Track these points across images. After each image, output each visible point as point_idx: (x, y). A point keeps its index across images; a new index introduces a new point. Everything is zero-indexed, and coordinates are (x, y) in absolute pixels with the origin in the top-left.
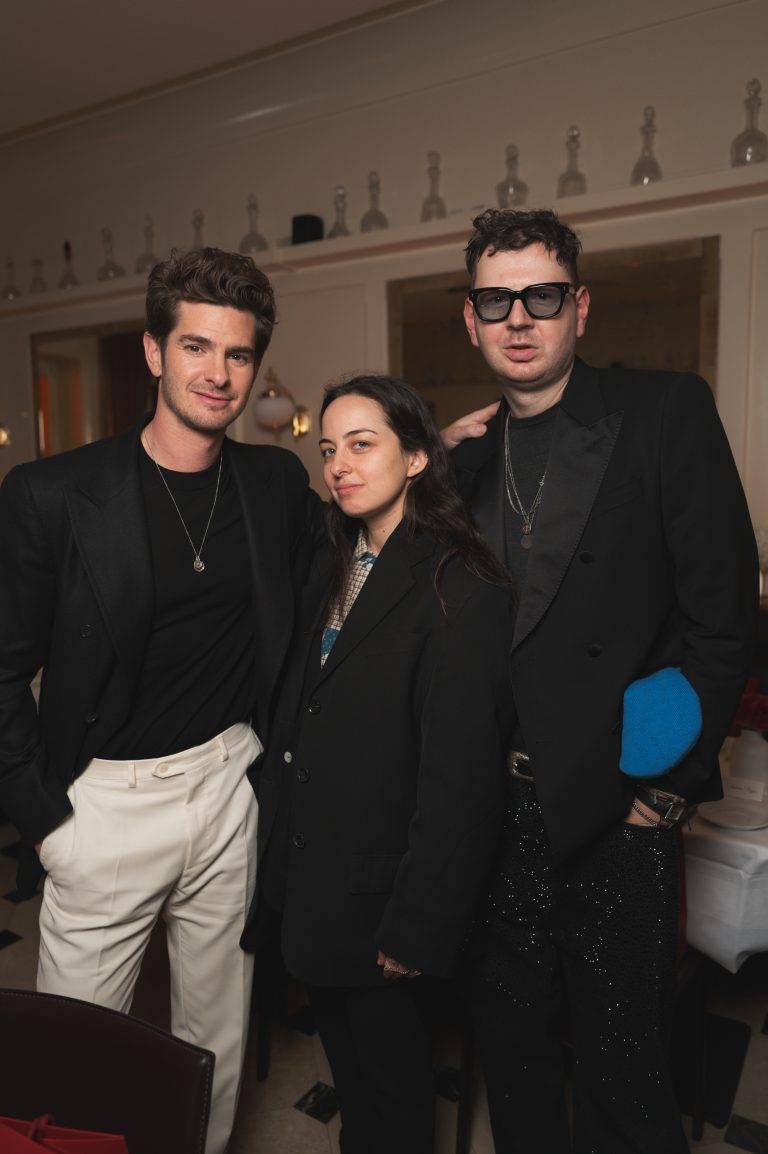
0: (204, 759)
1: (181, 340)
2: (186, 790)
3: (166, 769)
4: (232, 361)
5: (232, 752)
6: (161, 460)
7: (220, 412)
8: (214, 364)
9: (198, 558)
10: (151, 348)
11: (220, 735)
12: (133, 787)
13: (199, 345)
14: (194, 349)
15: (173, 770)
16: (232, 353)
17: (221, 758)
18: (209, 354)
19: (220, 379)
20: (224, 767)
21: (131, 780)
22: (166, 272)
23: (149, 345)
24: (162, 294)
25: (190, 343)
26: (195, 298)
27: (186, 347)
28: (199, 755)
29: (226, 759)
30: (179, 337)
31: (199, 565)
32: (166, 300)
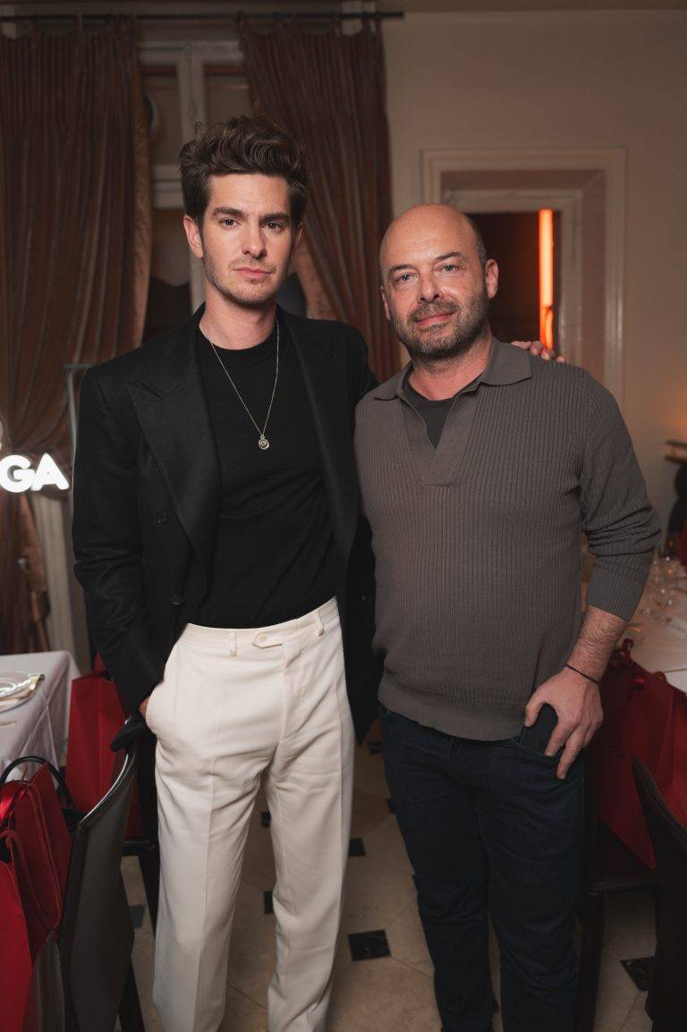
0: (300, 632)
1: (215, 214)
2: (283, 662)
3: (264, 639)
4: (267, 231)
5: (327, 627)
6: (216, 340)
7: (259, 285)
8: (248, 234)
9: (262, 437)
10: (191, 230)
11: (316, 610)
12: (234, 655)
13: (233, 217)
14: (229, 222)
15: (271, 640)
16: (267, 221)
17: (317, 633)
18: (243, 226)
19: (255, 248)
20: (319, 641)
21: (232, 647)
22: (193, 148)
23: (189, 226)
24: (193, 172)
25: (223, 216)
26: (223, 170)
27: (221, 222)
28: (297, 628)
29: (322, 633)
30: (213, 211)
31: (264, 443)
32: (198, 176)
